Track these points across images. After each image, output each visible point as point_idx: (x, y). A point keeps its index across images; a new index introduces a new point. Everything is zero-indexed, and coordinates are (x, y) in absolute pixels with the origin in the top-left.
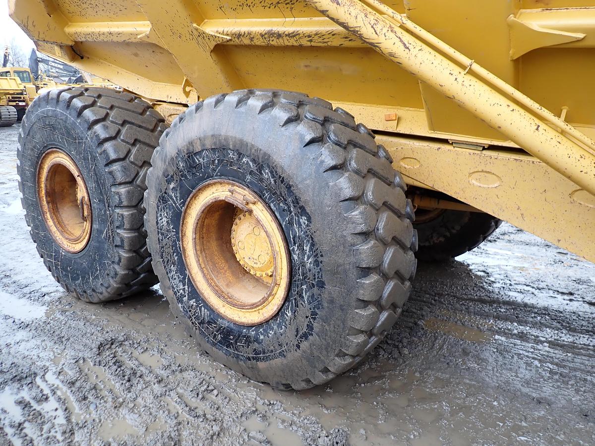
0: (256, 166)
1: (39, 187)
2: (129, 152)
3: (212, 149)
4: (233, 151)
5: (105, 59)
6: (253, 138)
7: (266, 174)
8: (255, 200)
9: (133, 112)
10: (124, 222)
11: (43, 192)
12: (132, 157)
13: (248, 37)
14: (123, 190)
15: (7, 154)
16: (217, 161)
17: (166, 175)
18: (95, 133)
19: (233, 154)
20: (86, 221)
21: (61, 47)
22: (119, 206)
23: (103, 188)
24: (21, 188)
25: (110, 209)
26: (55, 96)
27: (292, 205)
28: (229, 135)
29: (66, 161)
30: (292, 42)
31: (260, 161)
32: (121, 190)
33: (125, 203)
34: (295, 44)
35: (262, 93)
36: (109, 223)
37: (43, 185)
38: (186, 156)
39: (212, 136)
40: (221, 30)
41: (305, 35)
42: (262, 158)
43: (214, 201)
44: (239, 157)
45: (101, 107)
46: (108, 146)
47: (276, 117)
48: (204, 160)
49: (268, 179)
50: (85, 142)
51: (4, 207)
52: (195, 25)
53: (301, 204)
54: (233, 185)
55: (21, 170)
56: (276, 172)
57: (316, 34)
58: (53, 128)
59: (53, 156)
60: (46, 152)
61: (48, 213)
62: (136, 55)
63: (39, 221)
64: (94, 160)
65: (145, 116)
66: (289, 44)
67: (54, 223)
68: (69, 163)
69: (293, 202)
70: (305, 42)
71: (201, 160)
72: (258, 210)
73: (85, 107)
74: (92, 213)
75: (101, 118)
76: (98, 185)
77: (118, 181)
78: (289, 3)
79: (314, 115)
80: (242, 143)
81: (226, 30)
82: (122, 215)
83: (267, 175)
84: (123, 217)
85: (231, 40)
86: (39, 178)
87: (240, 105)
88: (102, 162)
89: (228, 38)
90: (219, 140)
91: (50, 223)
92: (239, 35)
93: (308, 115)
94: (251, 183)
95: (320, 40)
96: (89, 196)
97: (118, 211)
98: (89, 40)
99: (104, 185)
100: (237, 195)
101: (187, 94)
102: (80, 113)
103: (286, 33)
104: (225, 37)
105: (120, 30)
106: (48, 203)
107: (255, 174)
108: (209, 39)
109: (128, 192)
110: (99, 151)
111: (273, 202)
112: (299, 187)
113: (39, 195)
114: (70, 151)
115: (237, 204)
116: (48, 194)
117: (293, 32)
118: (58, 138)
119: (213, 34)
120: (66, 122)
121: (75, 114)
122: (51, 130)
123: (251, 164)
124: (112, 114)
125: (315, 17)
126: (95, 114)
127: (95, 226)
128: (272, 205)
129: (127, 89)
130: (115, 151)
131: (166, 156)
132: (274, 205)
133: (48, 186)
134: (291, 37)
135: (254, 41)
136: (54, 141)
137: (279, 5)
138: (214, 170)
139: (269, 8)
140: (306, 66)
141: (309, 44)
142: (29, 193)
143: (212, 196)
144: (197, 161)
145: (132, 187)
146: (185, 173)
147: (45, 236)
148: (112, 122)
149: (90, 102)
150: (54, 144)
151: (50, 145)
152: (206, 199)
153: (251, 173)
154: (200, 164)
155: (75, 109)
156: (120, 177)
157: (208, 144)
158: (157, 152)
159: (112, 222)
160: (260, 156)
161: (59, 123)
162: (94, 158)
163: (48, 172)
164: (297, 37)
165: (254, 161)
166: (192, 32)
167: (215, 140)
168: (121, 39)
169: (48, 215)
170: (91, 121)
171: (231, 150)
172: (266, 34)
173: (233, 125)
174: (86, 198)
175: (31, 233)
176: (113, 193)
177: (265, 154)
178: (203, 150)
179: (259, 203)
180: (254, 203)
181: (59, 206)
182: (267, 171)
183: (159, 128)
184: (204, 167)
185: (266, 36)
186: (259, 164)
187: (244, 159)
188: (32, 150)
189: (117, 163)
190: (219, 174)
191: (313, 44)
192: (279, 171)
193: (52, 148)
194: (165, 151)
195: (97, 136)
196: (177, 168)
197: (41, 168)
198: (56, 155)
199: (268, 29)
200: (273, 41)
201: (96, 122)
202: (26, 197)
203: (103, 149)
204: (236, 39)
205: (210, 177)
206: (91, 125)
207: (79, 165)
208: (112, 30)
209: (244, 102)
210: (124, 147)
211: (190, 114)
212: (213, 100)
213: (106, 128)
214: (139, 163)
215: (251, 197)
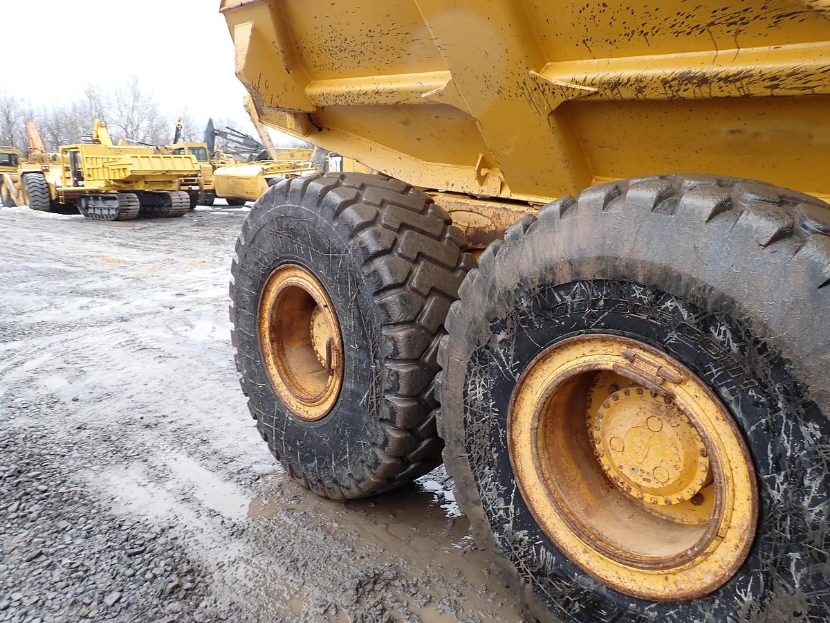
0: (696, 318)
1: (261, 317)
2: (410, 273)
3: (595, 281)
4: (644, 287)
5: (354, 131)
6: (694, 267)
7: (721, 333)
8: (682, 377)
9: (411, 209)
10: (398, 384)
11: (266, 325)
12: (414, 280)
13: (634, 87)
14: (400, 334)
15: (181, 254)
16: (602, 303)
17: (491, 317)
18: (361, 243)
19: (644, 293)
20: (333, 376)
21: (295, 115)
22: (393, 358)
23: (368, 329)
24: (233, 317)
25: (377, 361)
26: (299, 187)
27: (781, 397)
28: (636, 258)
29: (308, 283)
30: (732, 90)
31: (709, 307)
32: (399, 334)
33: (403, 355)
34: (735, 93)
35: (698, 182)
36: (373, 384)
37: (266, 315)
38: (538, 289)
39: (598, 258)
40: (580, 77)
41: (765, 77)
42: (715, 303)
43: (586, 369)
44: (657, 298)
45: (367, 203)
46: (379, 263)
47: (749, 229)
48: (573, 298)
49: (724, 342)
50: (343, 257)
51: (186, 330)
52: (532, 72)
53: (808, 397)
54: (631, 345)
55: (235, 291)
56: (747, 331)
57: (793, 74)
58: (293, 234)
59: (286, 274)
60: (278, 268)
61: (271, 356)
62: (406, 123)
63: (257, 367)
64: (358, 284)
65: (428, 216)
66: (719, 94)
67: (279, 372)
68: (311, 287)
69: (786, 392)
70: (759, 90)
71: (568, 299)
72: (687, 397)
73: (345, 204)
74: (344, 365)
75: (370, 220)
76: (361, 324)
77: (395, 319)
78: (735, 23)
79: (824, 224)
80: (667, 273)
81: (590, 76)
82: (397, 373)
83: (721, 336)
84: (398, 376)
85: (596, 93)
86: (262, 304)
87: (660, 205)
88: (368, 288)
89: (592, 89)
90: (614, 266)
91: (273, 370)
92: (616, 84)
93: (811, 224)
94: (677, 346)
95: (798, 84)
96: (341, 339)
97: (389, 365)
98: (340, 103)
99: (369, 323)
100: (642, 366)
101: (482, 179)
102: (337, 212)
103: (722, 75)
104: (587, 88)
105: (394, 86)
106: (272, 341)
107: (690, 331)
108: (553, 93)
109: (409, 337)
110: (366, 270)
111: (728, 386)
112: (806, 364)
113: (260, 328)
114: (317, 269)
115: (644, 382)
116: (273, 328)
117: (738, 74)
118: (299, 248)
119: (564, 84)
120: (314, 225)
121: (329, 213)
122: (289, 237)
123: (684, 313)
124: (385, 213)
125: (789, 43)
126: (361, 214)
127: (346, 385)
128: (724, 391)
129: (384, 172)
130: (392, 272)
131: (494, 287)
132: (732, 393)
133: (274, 316)
134: (731, 82)
135: (644, 94)
136: (293, 252)
137: (711, 28)
138: (593, 317)
139: (689, 34)
140: (732, 132)
141: (768, 92)
142: (246, 325)
143: (583, 359)
144: (559, 300)
145: (414, 330)
146: (530, 318)
147: (264, 389)
148: (385, 226)
149: (353, 196)
150: (292, 258)
151: (285, 258)
152: (568, 365)
153: (681, 328)
154: (566, 304)
155: (332, 206)
156: (397, 313)
157: (588, 273)
158: (472, 278)
159: (378, 383)
160: (710, 301)
161: (304, 227)
162: (357, 282)
163: (277, 297)
164: (745, 81)
165: (692, 308)
166: (524, 83)
167: (603, 266)
168: (391, 100)
169: (271, 359)
170: (355, 225)
171: (640, 285)
172: (674, 79)
173: (645, 240)
174: (337, 340)
175: (241, 383)
176: (384, 337)
177: (722, 297)
178: (574, 283)
179: (691, 383)
180: (679, 383)
181: (284, 345)
182: (723, 328)
183: (448, 235)
184: (572, 310)
185: (674, 83)
186: (705, 313)
187: (668, 304)
188: (256, 264)
189: (393, 291)
190: (603, 324)
191: (777, 92)
192: (757, 332)
193: (287, 262)
194: (491, 279)
195: (365, 249)
196: (516, 308)
197: (267, 290)
198: (292, 273)
199: (679, 70)
200: (685, 90)
201: (362, 227)
202: (240, 331)
203: (372, 268)
204: (608, 91)
205: (581, 327)
206: (355, 231)
207: (330, 291)
208: (381, 87)
209: (667, 198)
210: (404, 266)
211: (549, 218)
212: (601, 195)
213: (377, 236)
214: (425, 291)
215: (672, 371)
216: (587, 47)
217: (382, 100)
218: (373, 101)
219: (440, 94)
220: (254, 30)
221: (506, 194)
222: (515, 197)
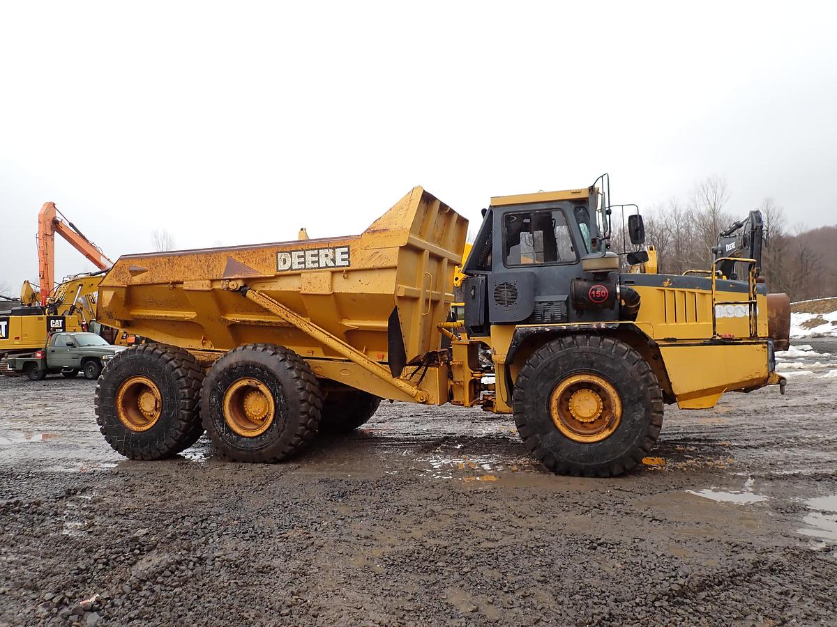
0: (261, 371)
1: (117, 398)
2: (187, 373)
3: (241, 366)
5: (147, 327)
6: (260, 361)
7: (265, 373)
9: (183, 354)
10: (185, 406)
11: (120, 401)
12: (189, 375)
13: (248, 322)
16: (243, 371)
17: (216, 379)
18: (170, 365)
19: (251, 367)
20: (157, 411)
21: (121, 321)
22: (184, 398)
23: (174, 392)
24: (97, 402)
25: (177, 401)
27: (275, 382)
28: (249, 360)
29: (145, 381)
32: (185, 391)
33: (187, 397)
35: (260, 345)
36: (176, 408)
37: (120, 397)
38: (228, 370)
39: (242, 361)
40: (235, 319)
42: (264, 367)
43: (241, 386)
44: (254, 368)
45: (169, 353)
46: (177, 370)
47: (268, 353)
50: (163, 370)
52: (222, 316)
53: (279, 381)
54: (250, 379)
58: (139, 364)
59: (133, 379)
60: (130, 378)
62: (173, 325)
63: (114, 419)
64: (169, 378)
65: (188, 356)
68: (147, 382)
70: (274, 325)
71: (236, 371)
72: (261, 387)
73: (162, 354)
74: (163, 405)
75: (172, 358)
76: (170, 390)
77: (184, 387)
79: (281, 352)
80: (255, 362)
81: (238, 319)
82: (185, 403)
85: (239, 323)
86: (118, 393)
87: (253, 349)
88: (174, 379)
90: (245, 362)
91: (123, 418)
92: (244, 321)
93: (279, 352)
94: (258, 377)
96: (161, 395)
97: (182, 401)
99: (174, 389)
100: (252, 383)
101: (203, 344)
102: (160, 356)
103: (266, 321)
104: (237, 321)
105: (174, 315)
106: (123, 407)
108: (228, 322)
109: (188, 391)
110: (173, 374)
111: (268, 383)
112: (278, 375)
113: (115, 403)
114: (150, 376)
115: (252, 386)
116: (123, 402)
118: (142, 369)
119: (231, 320)
120: (149, 361)
121: (156, 357)
122: (137, 366)
123: (259, 370)
124: (176, 355)
126: (168, 356)
127: (163, 412)
130: (182, 373)
131: (217, 371)
133: (124, 397)
134: (268, 323)
135: (251, 323)
136: (139, 371)
138: (242, 374)
142: (108, 403)
143: (240, 384)
144: (234, 371)
145: (190, 389)
146: (227, 377)
147: (118, 427)
148: (177, 359)
149: (164, 351)
150: (138, 373)
151: (134, 373)
152: (237, 387)
153: (259, 373)
155: (157, 354)
156: (184, 385)
157: (240, 364)
159: (178, 408)
161: (144, 362)
163: (127, 389)
165: (260, 368)
166: (220, 319)
167: (243, 363)
169: (122, 414)
170: (167, 359)
171: (250, 365)
173: (251, 356)
174: (159, 398)
176: (180, 393)
177: (265, 365)
178: (237, 367)
179: (262, 384)
180: (260, 385)
183: (195, 362)
184: (237, 373)
185: (257, 322)
186: (262, 369)
187: (256, 368)
188: (116, 378)
189: (182, 378)
190: (244, 375)
192: (270, 371)
193: (135, 375)
195: (173, 366)
196: (223, 375)
197: (122, 387)
198: (137, 378)
200: (261, 324)
201: (170, 360)
204: (242, 322)
205: (240, 377)
206: (167, 362)
207: (157, 382)
208: (168, 315)
209: (255, 348)
210: (185, 371)
211: (230, 353)
212: (242, 348)
213: (176, 362)
214: (192, 378)
215: (258, 383)
216: (236, 312)
217: (167, 319)
218: (164, 318)
219: (192, 319)
220: (114, 294)
221: (213, 349)
222: (216, 350)
